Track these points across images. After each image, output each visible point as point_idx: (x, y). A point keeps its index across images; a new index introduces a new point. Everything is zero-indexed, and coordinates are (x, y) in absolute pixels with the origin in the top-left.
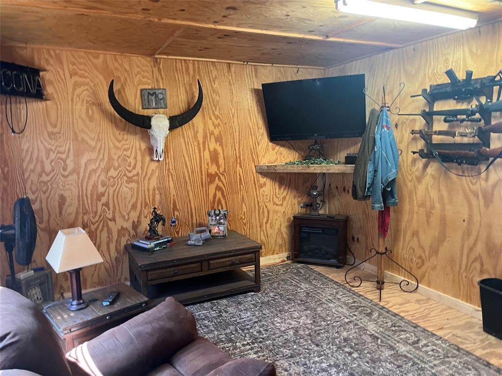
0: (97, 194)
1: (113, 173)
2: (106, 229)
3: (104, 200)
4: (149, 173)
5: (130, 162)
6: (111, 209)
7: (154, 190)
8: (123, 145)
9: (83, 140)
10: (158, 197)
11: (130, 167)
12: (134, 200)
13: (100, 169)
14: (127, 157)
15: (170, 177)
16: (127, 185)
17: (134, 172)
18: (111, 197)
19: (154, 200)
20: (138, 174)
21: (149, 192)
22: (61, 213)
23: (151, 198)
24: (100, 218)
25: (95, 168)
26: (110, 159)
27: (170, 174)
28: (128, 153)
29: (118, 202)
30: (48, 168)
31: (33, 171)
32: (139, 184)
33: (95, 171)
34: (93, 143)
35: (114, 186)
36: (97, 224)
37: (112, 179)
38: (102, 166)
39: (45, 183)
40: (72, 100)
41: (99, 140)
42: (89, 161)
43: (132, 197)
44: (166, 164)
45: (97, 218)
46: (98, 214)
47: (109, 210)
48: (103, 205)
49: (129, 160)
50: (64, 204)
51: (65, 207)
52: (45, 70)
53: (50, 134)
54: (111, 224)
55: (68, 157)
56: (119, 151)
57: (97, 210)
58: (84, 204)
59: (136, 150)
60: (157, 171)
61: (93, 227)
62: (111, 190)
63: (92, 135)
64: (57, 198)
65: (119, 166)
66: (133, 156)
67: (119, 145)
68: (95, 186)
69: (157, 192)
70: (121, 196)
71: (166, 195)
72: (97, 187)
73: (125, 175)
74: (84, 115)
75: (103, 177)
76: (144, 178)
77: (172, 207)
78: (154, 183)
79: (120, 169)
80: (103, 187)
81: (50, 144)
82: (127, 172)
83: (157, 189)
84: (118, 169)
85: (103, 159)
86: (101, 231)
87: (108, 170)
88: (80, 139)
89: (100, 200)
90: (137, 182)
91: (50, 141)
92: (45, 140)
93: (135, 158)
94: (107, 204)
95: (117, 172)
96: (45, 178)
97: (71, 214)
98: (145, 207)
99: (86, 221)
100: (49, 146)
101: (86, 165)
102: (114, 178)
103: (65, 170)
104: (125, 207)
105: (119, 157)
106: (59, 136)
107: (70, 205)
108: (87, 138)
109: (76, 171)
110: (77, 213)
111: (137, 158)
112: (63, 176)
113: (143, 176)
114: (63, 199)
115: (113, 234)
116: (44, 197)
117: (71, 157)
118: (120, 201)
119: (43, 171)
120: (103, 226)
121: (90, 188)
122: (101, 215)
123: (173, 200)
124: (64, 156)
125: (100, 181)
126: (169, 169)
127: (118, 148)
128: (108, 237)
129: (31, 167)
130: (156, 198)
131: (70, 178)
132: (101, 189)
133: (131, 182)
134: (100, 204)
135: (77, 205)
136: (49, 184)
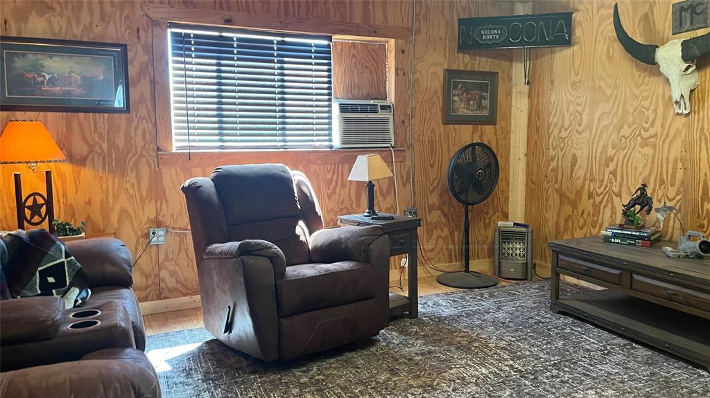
0: (606, 158)
1: (626, 131)
2: (610, 205)
3: (612, 166)
4: (671, 135)
5: (648, 116)
6: (619, 179)
7: (676, 162)
8: (642, 92)
9: (600, 88)
10: (680, 174)
11: (647, 123)
12: (646, 172)
13: (612, 125)
14: (645, 108)
15: (703, 142)
16: (640, 149)
17: (652, 131)
18: (620, 165)
19: (674, 176)
20: (656, 135)
21: (668, 163)
22: (571, 176)
23: (670, 172)
24: (605, 189)
25: (607, 124)
26: (625, 112)
27: (703, 137)
28: (646, 103)
29: (627, 172)
30: (567, 124)
31: (556, 125)
32: (655, 149)
33: (606, 127)
34: (608, 92)
35: (625, 148)
36: (602, 196)
37: (623, 140)
38: (615, 122)
39: (564, 139)
40: (596, 41)
41: (616, 87)
42: (602, 114)
43: (644, 168)
44: (699, 120)
45: (602, 188)
46: (604, 184)
47: (616, 182)
48: (610, 173)
49: (647, 113)
50: (575, 165)
51: (576, 169)
52: (578, 10)
53: (573, 84)
54: (616, 200)
55: (584, 110)
56: (636, 100)
57: (603, 179)
58: (592, 168)
59: (657, 99)
60: (684, 130)
61: (598, 199)
62: (622, 153)
63: (609, 82)
64: (570, 157)
65: (634, 123)
66: (652, 108)
67: (636, 91)
68: (605, 148)
69: (680, 165)
70: (632, 164)
71: (693, 172)
72: (607, 150)
73: (640, 135)
74: (604, 58)
75: (614, 137)
76: (664, 141)
77: (700, 195)
78: (676, 150)
79: (635, 126)
80: (614, 149)
81: (571, 95)
82: (642, 132)
83: (681, 159)
84: (632, 125)
85: (617, 112)
86: (605, 207)
87: (622, 127)
88: (597, 87)
89: (608, 167)
90: (654, 147)
91: (571, 91)
92: (569, 91)
93: (655, 111)
94: (614, 173)
95: (631, 130)
96: (564, 134)
97: (578, 178)
98: (660, 186)
99: (591, 190)
100: (570, 98)
101: (599, 119)
102: (626, 138)
103: (580, 126)
104: (635, 180)
105: (636, 109)
106: (578, 84)
107: (579, 168)
108: (604, 86)
109: (589, 126)
110: (585, 179)
111: (658, 110)
112: (577, 131)
113: (663, 139)
114: (575, 158)
115: (617, 215)
116: (561, 154)
117: (586, 112)
118: (629, 169)
119: (563, 125)
120: (608, 200)
121: (600, 149)
122: (607, 186)
123: (704, 181)
124: (580, 109)
125: (611, 140)
126: (702, 129)
127: (635, 97)
128: (611, 216)
129: (555, 121)
130: (677, 175)
131: (584, 135)
132: (611, 152)
133: (646, 146)
134: (607, 171)
135: (585, 169)
136: (566, 140)
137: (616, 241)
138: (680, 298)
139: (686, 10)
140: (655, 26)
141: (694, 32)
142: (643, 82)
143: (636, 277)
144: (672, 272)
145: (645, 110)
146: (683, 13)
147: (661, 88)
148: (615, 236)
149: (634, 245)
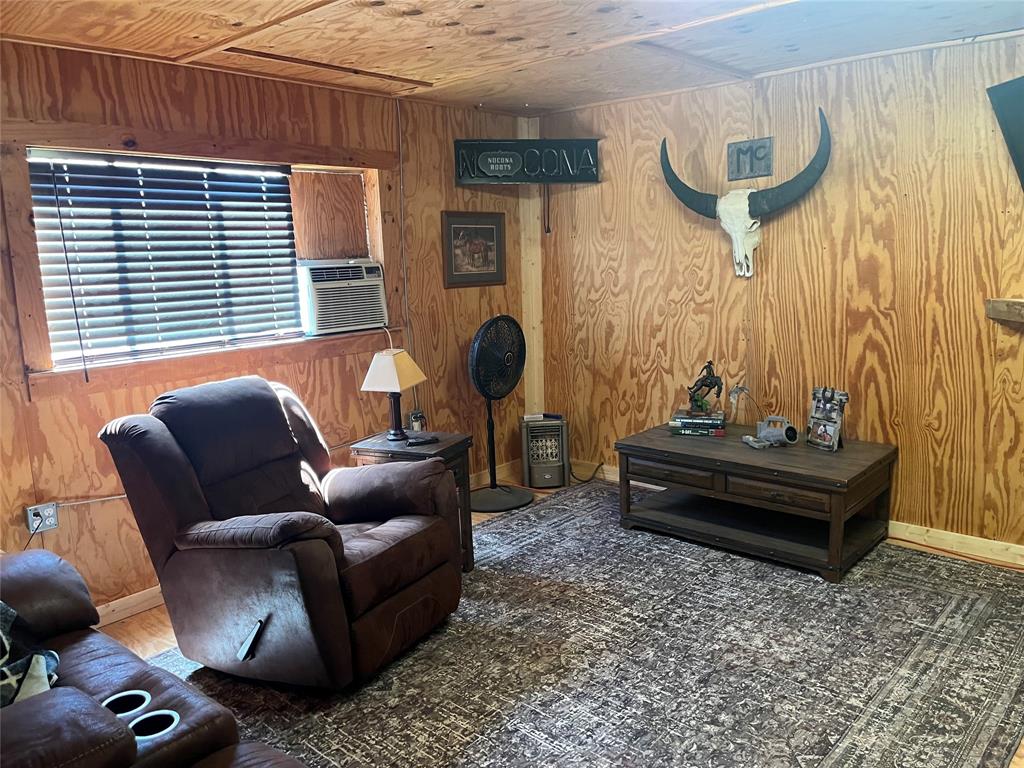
0: (651, 327)
1: (675, 294)
2: (659, 384)
3: (660, 337)
4: (731, 300)
5: (702, 277)
6: (669, 354)
7: (737, 332)
8: (692, 249)
9: (640, 239)
10: (742, 345)
11: (701, 285)
12: (702, 344)
13: (658, 286)
14: (698, 267)
15: (768, 310)
16: (694, 317)
17: (707, 296)
18: (670, 333)
19: (735, 349)
20: (712, 300)
21: (728, 334)
22: (607, 349)
23: (731, 343)
24: (652, 366)
25: (651, 284)
26: (673, 271)
27: (768, 304)
28: (699, 262)
29: (679, 344)
30: (598, 282)
31: (582, 284)
32: (712, 317)
33: (651, 289)
34: (652, 245)
35: (675, 315)
36: (649, 373)
37: (673, 305)
38: (661, 282)
39: (594, 302)
40: (631, 179)
41: (660, 239)
42: (644, 272)
43: (700, 339)
44: (762, 284)
45: (649, 363)
46: (651, 358)
47: (665, 355)
48: (658, 345)
49: (700, 274)
50: (612, 335)
51: (612, 340)
52: (605, 137)
53: (604, 231)
54: (667, 377)
55: (620, 266)
56: (686, 257)
57: (650, 352)
58: (634, 340)
59: (712, 257)
60: (745, 297)
61: (644, 378)
62: (672, 322)
63: (652, 231)
64: (605, 326)
65: (685, 284)
66: (706, 267)
67: (687, 247)
68: (650, 314)
69: (742, 336)
70: (685, 334)
71: (757, 343)
72: (652, 314)
73: (692, 299)
74: (643, 200)
75: (660, 301)
76: (722, 308)
77: (767, 369)
78: (737, 319)
79: (686, 289)
80: (661, 316)
81: (601, 246)
82: (696, 295)
83: (743, 330)
84: (683, 288)
85: (662, 272)
86: (653, 387)
87: (670, 289)
88: (636, 239)
89: (654, 338)
90: (711, 314)
91: (602, 242)
92: (599, 242)
93: (711, 270)
94: (662, 345)
95: (682, 293)
96: (594, 296)
97: (616, 352)
98: (720, 360)
99: (635, 366)
100: (600, 249)
101: (641, 278)
102: (676, 304)
103: (615, 286)
104: (689, 355)
105: (686, 268)
106: (612, 233)
107: (617, 339)
108: (644, 237)
109: (628, 287)
110: (625, 352)
111: (714, 271)
112: (613, 293)
113: (720, 305)
114: (610, 327)
115: (669, 396)
116: (591, 322)
117: (624, 268)
118: (682, 341)
119: (593, 285)
120: (656, 378)
121: (643, 316)
122: (654, 361)
123: (771, 355)
124: (615, 264)
125: (657, 305)
126: (766, 295)
127: (685, 253)
128: (662, 398)
129: (581, 279)
130: (739, 347)
131: (621, 297)
132: (657, 320)
133: (702, 313)
134: (654, 342)
135: (625, 340)
136: (597, 304)
137: (687, 432)
138: (786, 499)
139: (745, 153)
140: (706, 169)
141: (754, 180)
142: (694, 236)
143: (731, 479)
144: (775, 471)
145: (697, 270)
146: (741, 156)
147: (716, 245)
148: (685, 426)
149: (707, 435)
